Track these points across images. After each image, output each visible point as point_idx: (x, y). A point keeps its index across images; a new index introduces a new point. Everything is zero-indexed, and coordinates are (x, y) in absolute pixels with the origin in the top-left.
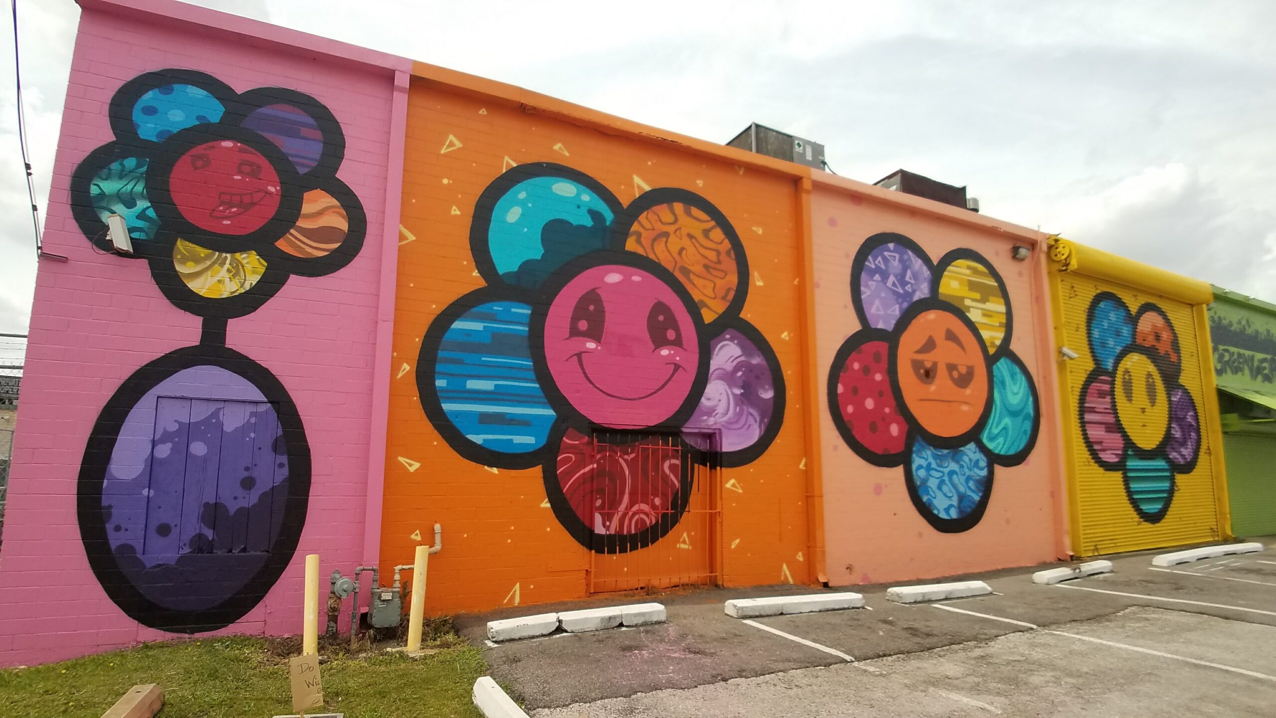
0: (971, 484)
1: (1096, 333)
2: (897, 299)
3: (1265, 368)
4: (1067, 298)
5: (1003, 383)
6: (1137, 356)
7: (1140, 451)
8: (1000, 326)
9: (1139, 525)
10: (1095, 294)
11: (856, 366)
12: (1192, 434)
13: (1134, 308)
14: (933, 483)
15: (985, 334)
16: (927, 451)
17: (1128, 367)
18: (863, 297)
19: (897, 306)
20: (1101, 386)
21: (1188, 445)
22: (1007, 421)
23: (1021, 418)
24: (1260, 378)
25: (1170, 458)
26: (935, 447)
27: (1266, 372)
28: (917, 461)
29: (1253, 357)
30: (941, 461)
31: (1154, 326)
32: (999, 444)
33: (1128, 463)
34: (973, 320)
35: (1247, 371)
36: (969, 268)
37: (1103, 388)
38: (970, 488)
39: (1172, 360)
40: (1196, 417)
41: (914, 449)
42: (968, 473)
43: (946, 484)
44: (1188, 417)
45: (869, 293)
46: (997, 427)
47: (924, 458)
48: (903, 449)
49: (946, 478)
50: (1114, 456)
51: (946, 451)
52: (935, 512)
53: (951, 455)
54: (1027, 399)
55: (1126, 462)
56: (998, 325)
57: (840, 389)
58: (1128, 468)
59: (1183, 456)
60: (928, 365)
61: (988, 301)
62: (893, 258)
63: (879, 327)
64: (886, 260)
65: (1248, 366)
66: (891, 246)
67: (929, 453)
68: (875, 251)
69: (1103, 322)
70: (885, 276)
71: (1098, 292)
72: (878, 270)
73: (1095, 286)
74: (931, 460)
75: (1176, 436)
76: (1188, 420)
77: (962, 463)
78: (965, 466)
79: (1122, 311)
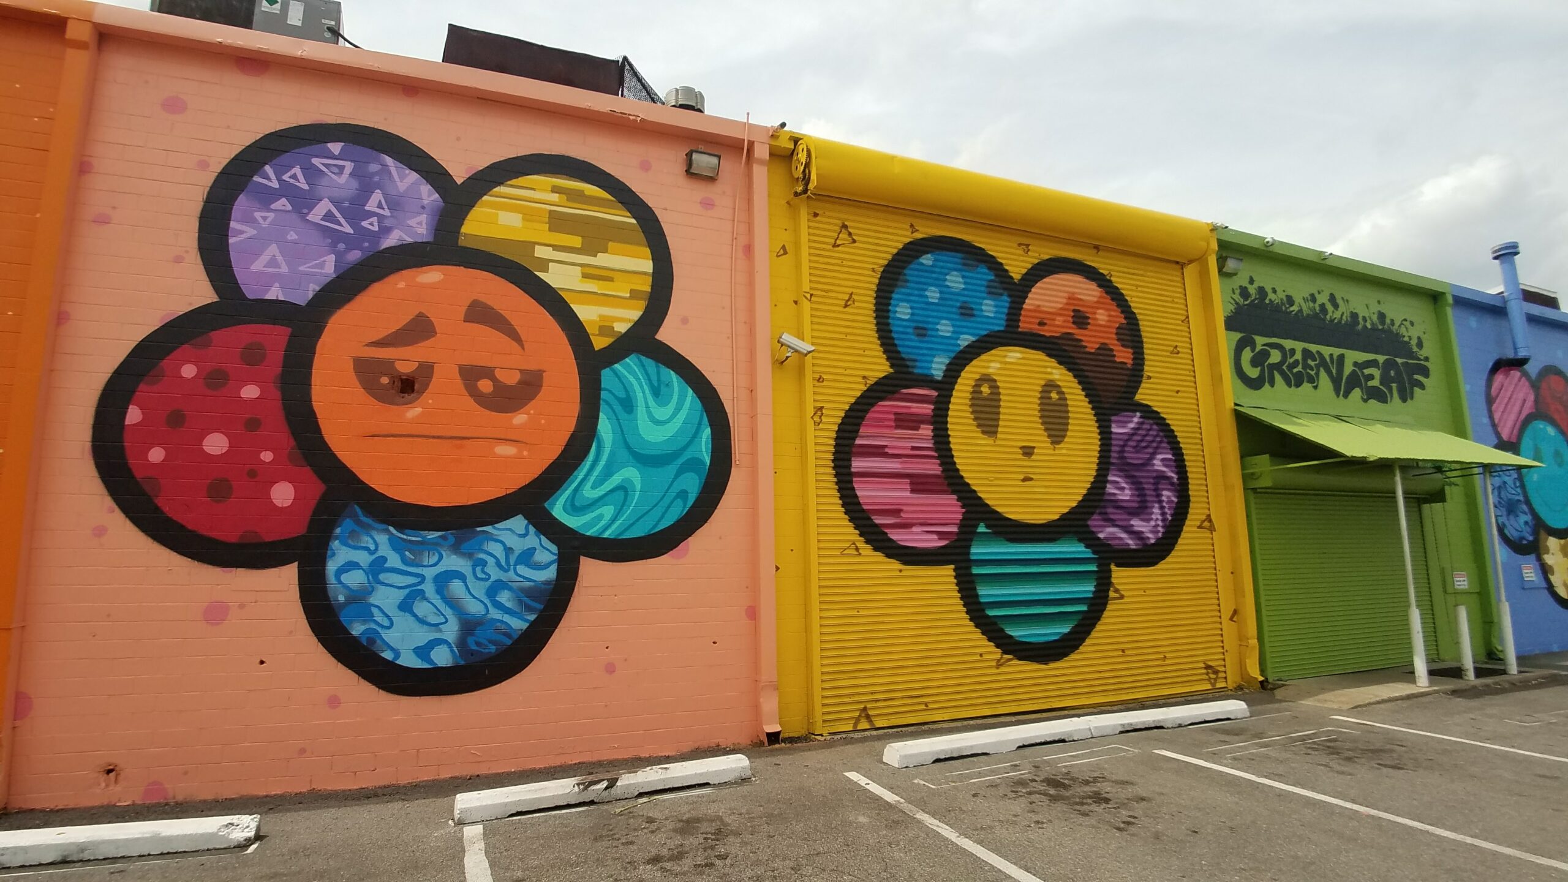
0: (504, 597)
1: (902, 311)
2: (334, 245)
3: (1371, 377)
4: (830, 247)
5: (628, 404)
6: (1021, 352)
7: (1011, 526)
8: (631, 298)
9: (998, 666)
10: (908, 240)
11: (189, 371)
12: (1165, 493)
13: (1017, 267)
14: (385, 598)
15: (585, 313)
16: (374, 534)
17: (991, 371)
18: (231, 241)
19: (332, 258)
20: (909, 407)
21: (1152, 513)
22: (631, 474)
23: (671, 469)
24: (1357, 393)
25: (1099, 539)
26: (400, 527)
27: (1375, 383)
28: (340, 554)
29: (1341, 357)
30: (417, 554)
31: (1071, 298)
32: (600, 517)
33: (973, 550)
34: (554, 284)
35: (1324, 380)
36: (555, 190)
37: (913, 411)
38: (499, 606)
39: (1118, 360)
40: (1179, 463)
41: (338, 530)
42: (495, 574)
43: (425, 599)
44: (1155, 462)
45: (250, 232)
46: (594, 487)
47: (367, 549)
48: (303, 530)
49: (429, 588)
50: (935, 537)
51: (433, 535)
52: (388, 655)
53: (451, 540)
54: (697, 433)
55: (969, 547)
56: (628, 295)
57: (133, 415)
58: (973, 557)
59: (1138, 535)
60: (405, 368)
61: (605, 251)
62: (336, 170)
63: (271, 295)
64: (312, 173)
65: (1329, 372)
66: (335, 148)
67: (382, 539)
68: (285, 158)
69: (926, 290)
70: (303, 202)
71: (918, 236)
72: (287, 191)
73: (912, 226)
74: (385, 550)
75: (1121, 498)
76: (1156, 468)
77: (482, 556)
78: (491, 561)
79: (986, 270)
